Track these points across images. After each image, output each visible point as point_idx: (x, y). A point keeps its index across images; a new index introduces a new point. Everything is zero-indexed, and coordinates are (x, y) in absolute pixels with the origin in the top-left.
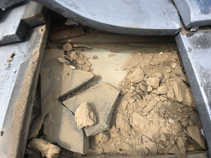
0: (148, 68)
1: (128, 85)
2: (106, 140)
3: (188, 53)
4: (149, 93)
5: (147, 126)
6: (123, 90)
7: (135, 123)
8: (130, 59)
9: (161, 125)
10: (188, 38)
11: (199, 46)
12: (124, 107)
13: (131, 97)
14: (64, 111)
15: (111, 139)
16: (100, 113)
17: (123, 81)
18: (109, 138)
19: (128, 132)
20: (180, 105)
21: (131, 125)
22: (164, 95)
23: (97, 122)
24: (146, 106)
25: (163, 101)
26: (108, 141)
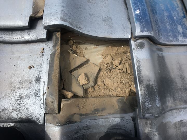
0: (115, 55)
1: (104, 64)
2: (93, 91)
3: (133, 51)
4: (114, 68)
5: (112, 84)
6: (101, 67)
7: (106, 83)
8: (105, 50)
9: (119, 84)
10: (134, 43)
11: (138, 48)
12: (102, 75)
13: (105, 70)
14: (72, 77)
15: (95, 90)
16: (90, 78)
17: (101, 62)
18: (94, 90)
19: (103, 87)
20: (129, 75)
21: (105, 84)
22: (121, 70)
23: (89, 82)
24: (112, 75)
25: (121, 73)
26: (94, 91)
